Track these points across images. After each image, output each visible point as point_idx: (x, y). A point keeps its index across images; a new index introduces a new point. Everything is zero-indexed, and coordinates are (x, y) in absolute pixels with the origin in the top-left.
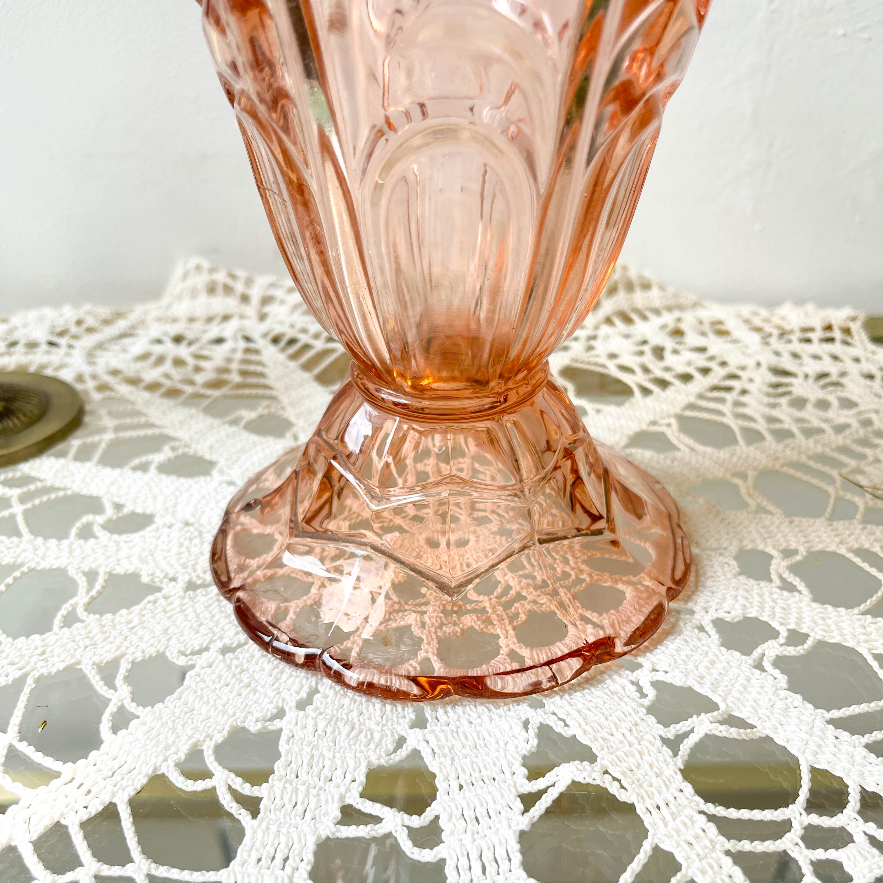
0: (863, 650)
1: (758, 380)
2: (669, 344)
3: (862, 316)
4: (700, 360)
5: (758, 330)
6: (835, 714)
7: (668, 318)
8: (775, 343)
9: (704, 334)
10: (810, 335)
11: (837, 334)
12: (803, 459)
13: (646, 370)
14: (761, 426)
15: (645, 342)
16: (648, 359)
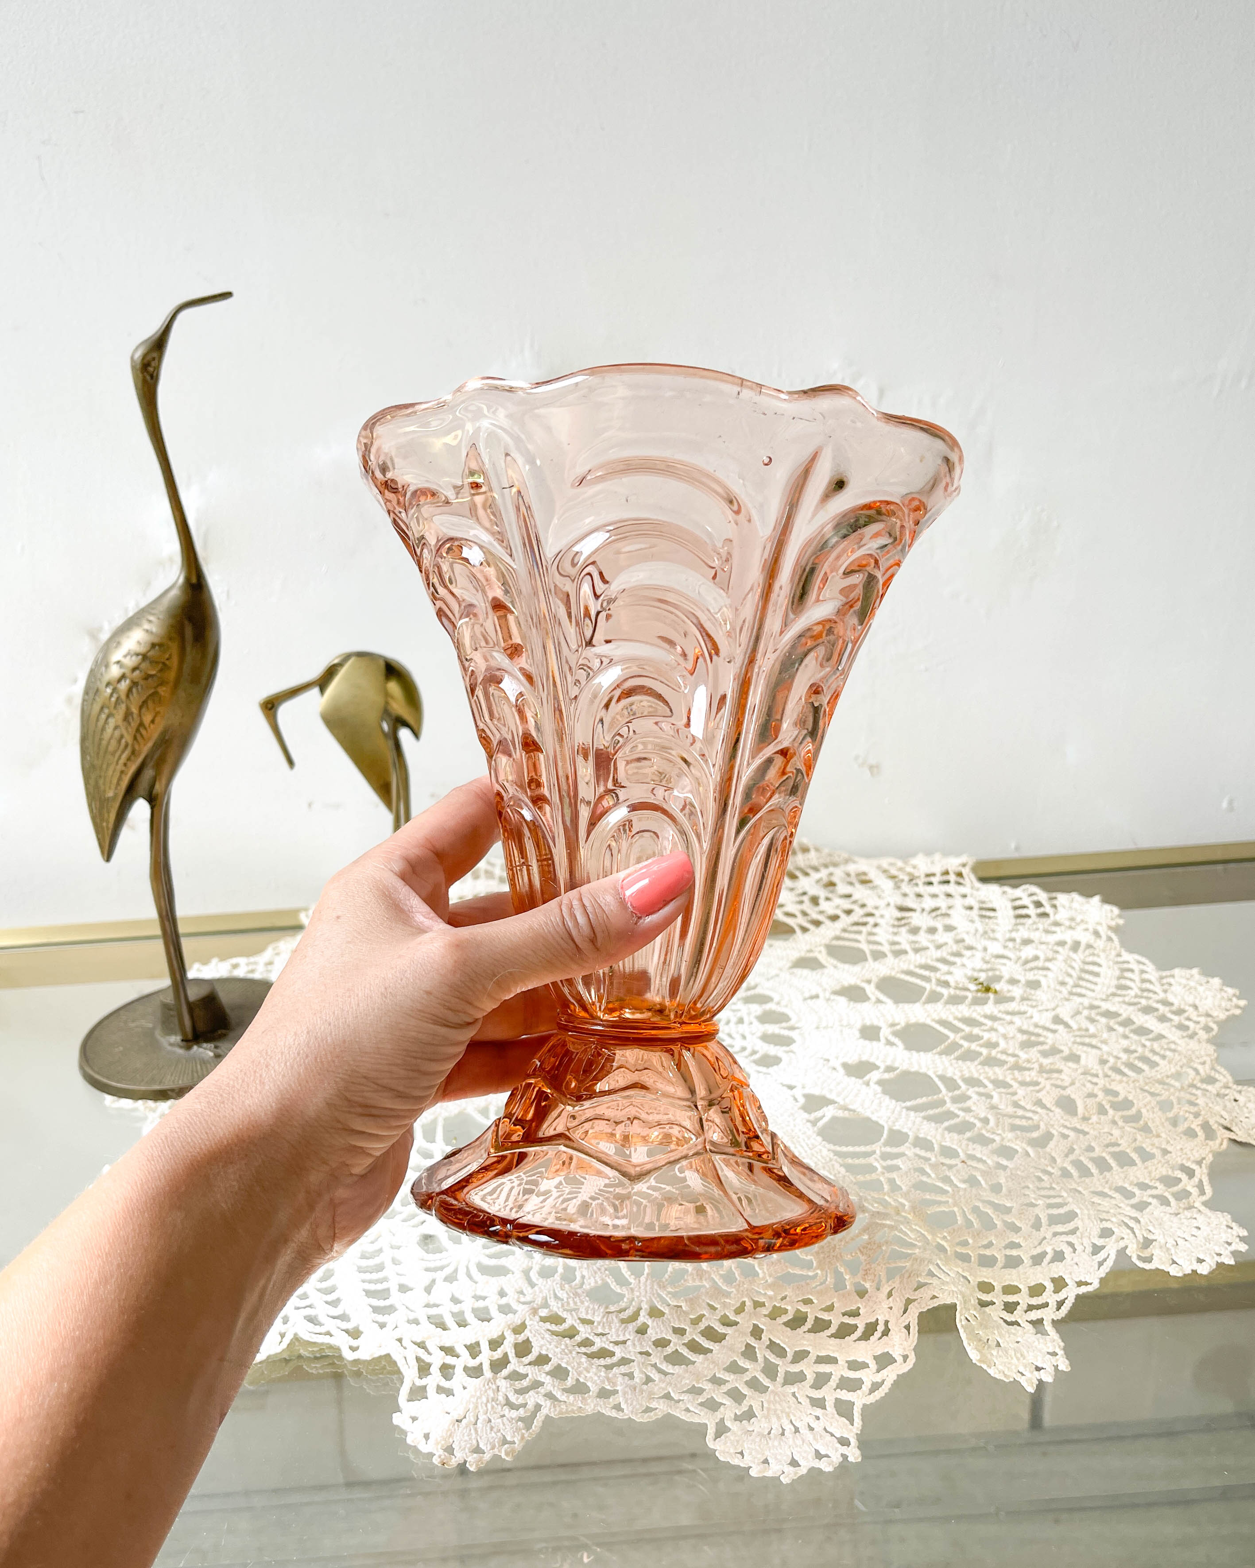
0: (931, 1073)
1: (887, 915)
2: (822, 893)
3: (971, 861)
4: (846, 904)
5: (893, 877)
6: (908, 1104)
7: (823, 874)
8: (905, 888)
9: (851, 884)
10: (932, 879)
11: (952, 878)
12: (912, 968)
13: (805, 914)
14: (886, 948)
15: (804, 894)
16: (807, 906)
